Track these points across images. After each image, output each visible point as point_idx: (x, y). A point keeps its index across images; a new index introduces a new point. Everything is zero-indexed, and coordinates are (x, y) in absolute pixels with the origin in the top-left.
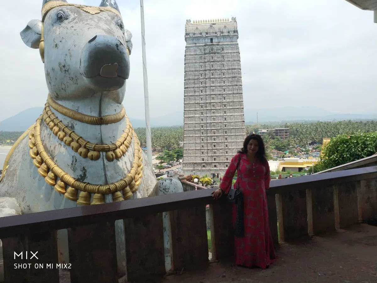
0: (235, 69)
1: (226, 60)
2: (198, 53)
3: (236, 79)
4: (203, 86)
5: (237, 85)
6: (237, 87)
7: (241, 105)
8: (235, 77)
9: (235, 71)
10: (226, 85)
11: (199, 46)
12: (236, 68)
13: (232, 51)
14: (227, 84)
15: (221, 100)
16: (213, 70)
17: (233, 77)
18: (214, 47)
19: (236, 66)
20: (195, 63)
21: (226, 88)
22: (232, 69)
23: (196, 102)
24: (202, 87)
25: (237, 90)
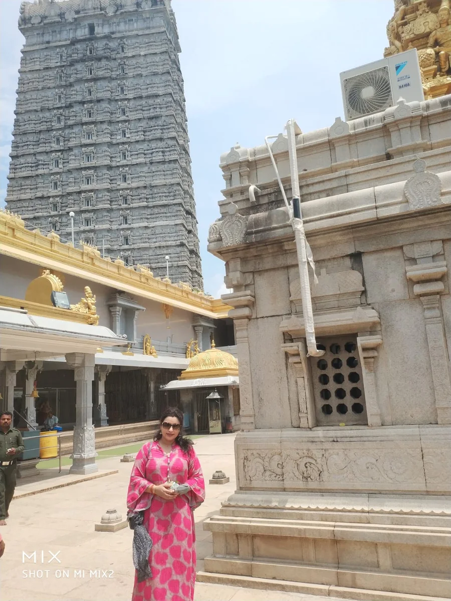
0: (157, 96)
1: (131, 74)
2: (53, 65)
3: (160, 122)
4: (62, 148)
5: (161, 139)
6: (161, 144)
7: (175, 195)
8: (156, 117)
9: (158, 100)
10: (129, 140)
11: (57, 47)
12: (160, 93)
13: (146, 52)
14: (133, 138)
15: (114, 185)
16: (91, 102)
17: (151, 118)
18: (96, 45)
19: (160, 89)
20: (43, 88)
21: (129, 149)
22: (148, 97)
23: (39, 194)
24: (60, 151)
25: (163, 152)
